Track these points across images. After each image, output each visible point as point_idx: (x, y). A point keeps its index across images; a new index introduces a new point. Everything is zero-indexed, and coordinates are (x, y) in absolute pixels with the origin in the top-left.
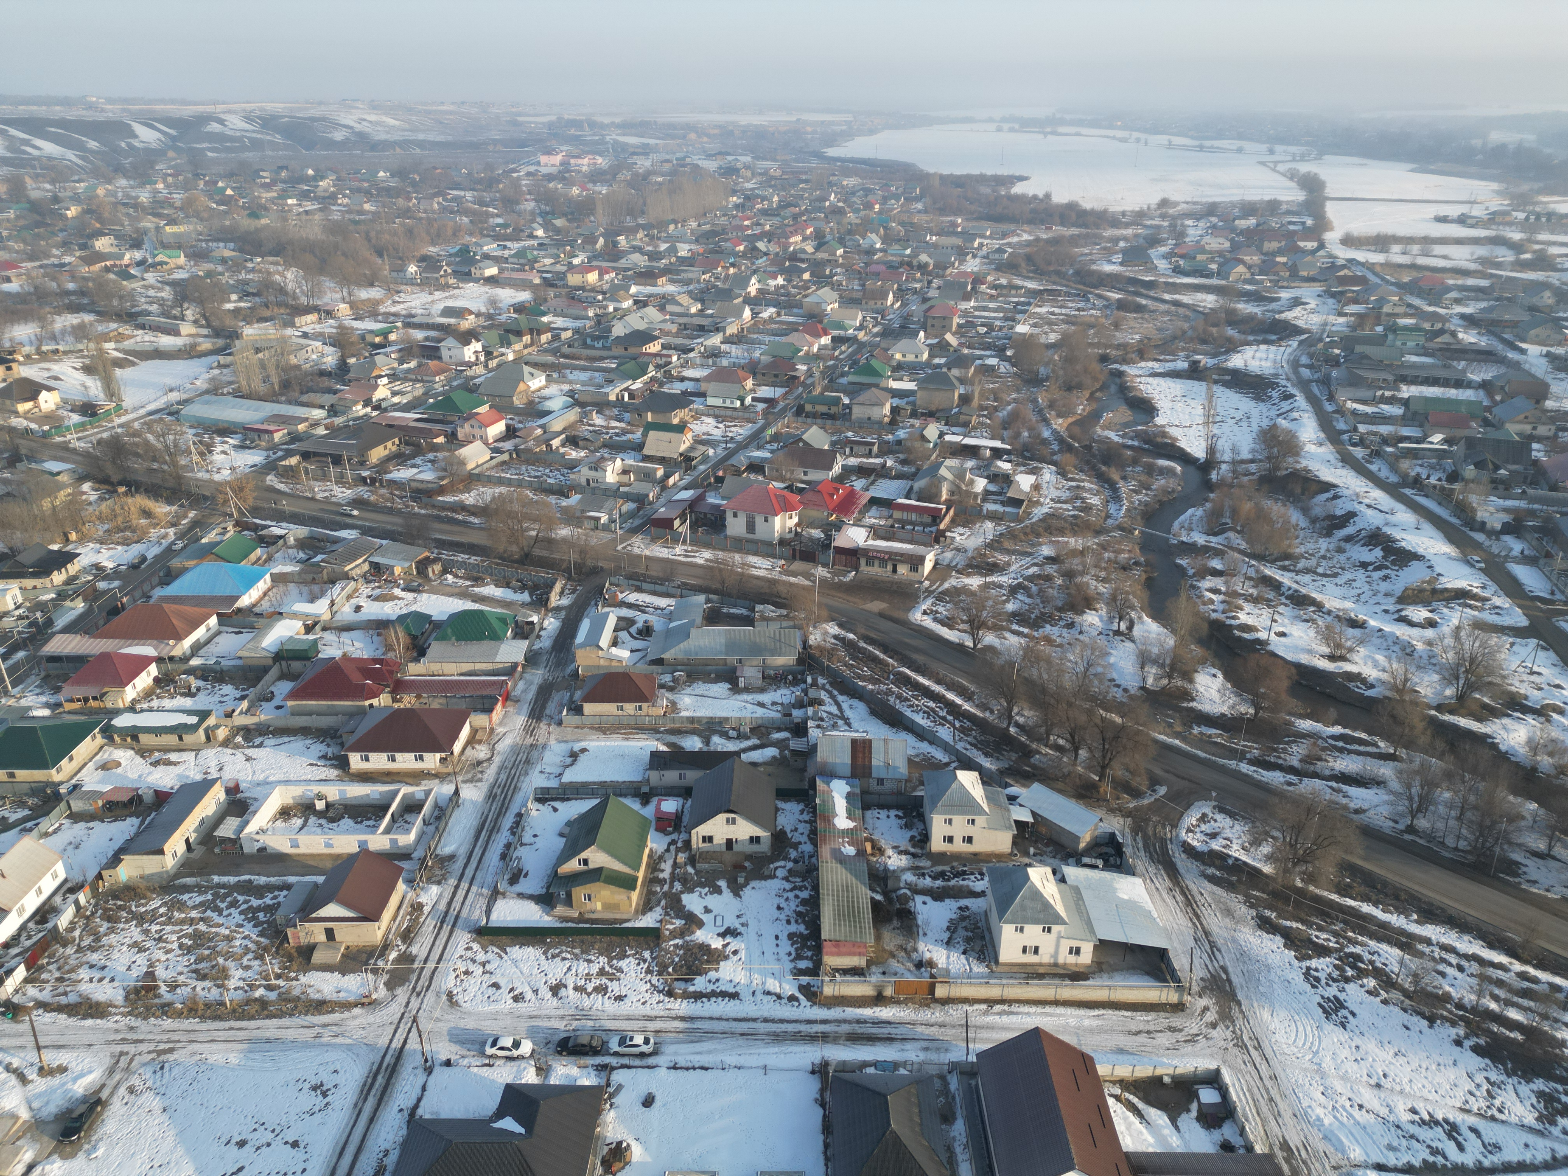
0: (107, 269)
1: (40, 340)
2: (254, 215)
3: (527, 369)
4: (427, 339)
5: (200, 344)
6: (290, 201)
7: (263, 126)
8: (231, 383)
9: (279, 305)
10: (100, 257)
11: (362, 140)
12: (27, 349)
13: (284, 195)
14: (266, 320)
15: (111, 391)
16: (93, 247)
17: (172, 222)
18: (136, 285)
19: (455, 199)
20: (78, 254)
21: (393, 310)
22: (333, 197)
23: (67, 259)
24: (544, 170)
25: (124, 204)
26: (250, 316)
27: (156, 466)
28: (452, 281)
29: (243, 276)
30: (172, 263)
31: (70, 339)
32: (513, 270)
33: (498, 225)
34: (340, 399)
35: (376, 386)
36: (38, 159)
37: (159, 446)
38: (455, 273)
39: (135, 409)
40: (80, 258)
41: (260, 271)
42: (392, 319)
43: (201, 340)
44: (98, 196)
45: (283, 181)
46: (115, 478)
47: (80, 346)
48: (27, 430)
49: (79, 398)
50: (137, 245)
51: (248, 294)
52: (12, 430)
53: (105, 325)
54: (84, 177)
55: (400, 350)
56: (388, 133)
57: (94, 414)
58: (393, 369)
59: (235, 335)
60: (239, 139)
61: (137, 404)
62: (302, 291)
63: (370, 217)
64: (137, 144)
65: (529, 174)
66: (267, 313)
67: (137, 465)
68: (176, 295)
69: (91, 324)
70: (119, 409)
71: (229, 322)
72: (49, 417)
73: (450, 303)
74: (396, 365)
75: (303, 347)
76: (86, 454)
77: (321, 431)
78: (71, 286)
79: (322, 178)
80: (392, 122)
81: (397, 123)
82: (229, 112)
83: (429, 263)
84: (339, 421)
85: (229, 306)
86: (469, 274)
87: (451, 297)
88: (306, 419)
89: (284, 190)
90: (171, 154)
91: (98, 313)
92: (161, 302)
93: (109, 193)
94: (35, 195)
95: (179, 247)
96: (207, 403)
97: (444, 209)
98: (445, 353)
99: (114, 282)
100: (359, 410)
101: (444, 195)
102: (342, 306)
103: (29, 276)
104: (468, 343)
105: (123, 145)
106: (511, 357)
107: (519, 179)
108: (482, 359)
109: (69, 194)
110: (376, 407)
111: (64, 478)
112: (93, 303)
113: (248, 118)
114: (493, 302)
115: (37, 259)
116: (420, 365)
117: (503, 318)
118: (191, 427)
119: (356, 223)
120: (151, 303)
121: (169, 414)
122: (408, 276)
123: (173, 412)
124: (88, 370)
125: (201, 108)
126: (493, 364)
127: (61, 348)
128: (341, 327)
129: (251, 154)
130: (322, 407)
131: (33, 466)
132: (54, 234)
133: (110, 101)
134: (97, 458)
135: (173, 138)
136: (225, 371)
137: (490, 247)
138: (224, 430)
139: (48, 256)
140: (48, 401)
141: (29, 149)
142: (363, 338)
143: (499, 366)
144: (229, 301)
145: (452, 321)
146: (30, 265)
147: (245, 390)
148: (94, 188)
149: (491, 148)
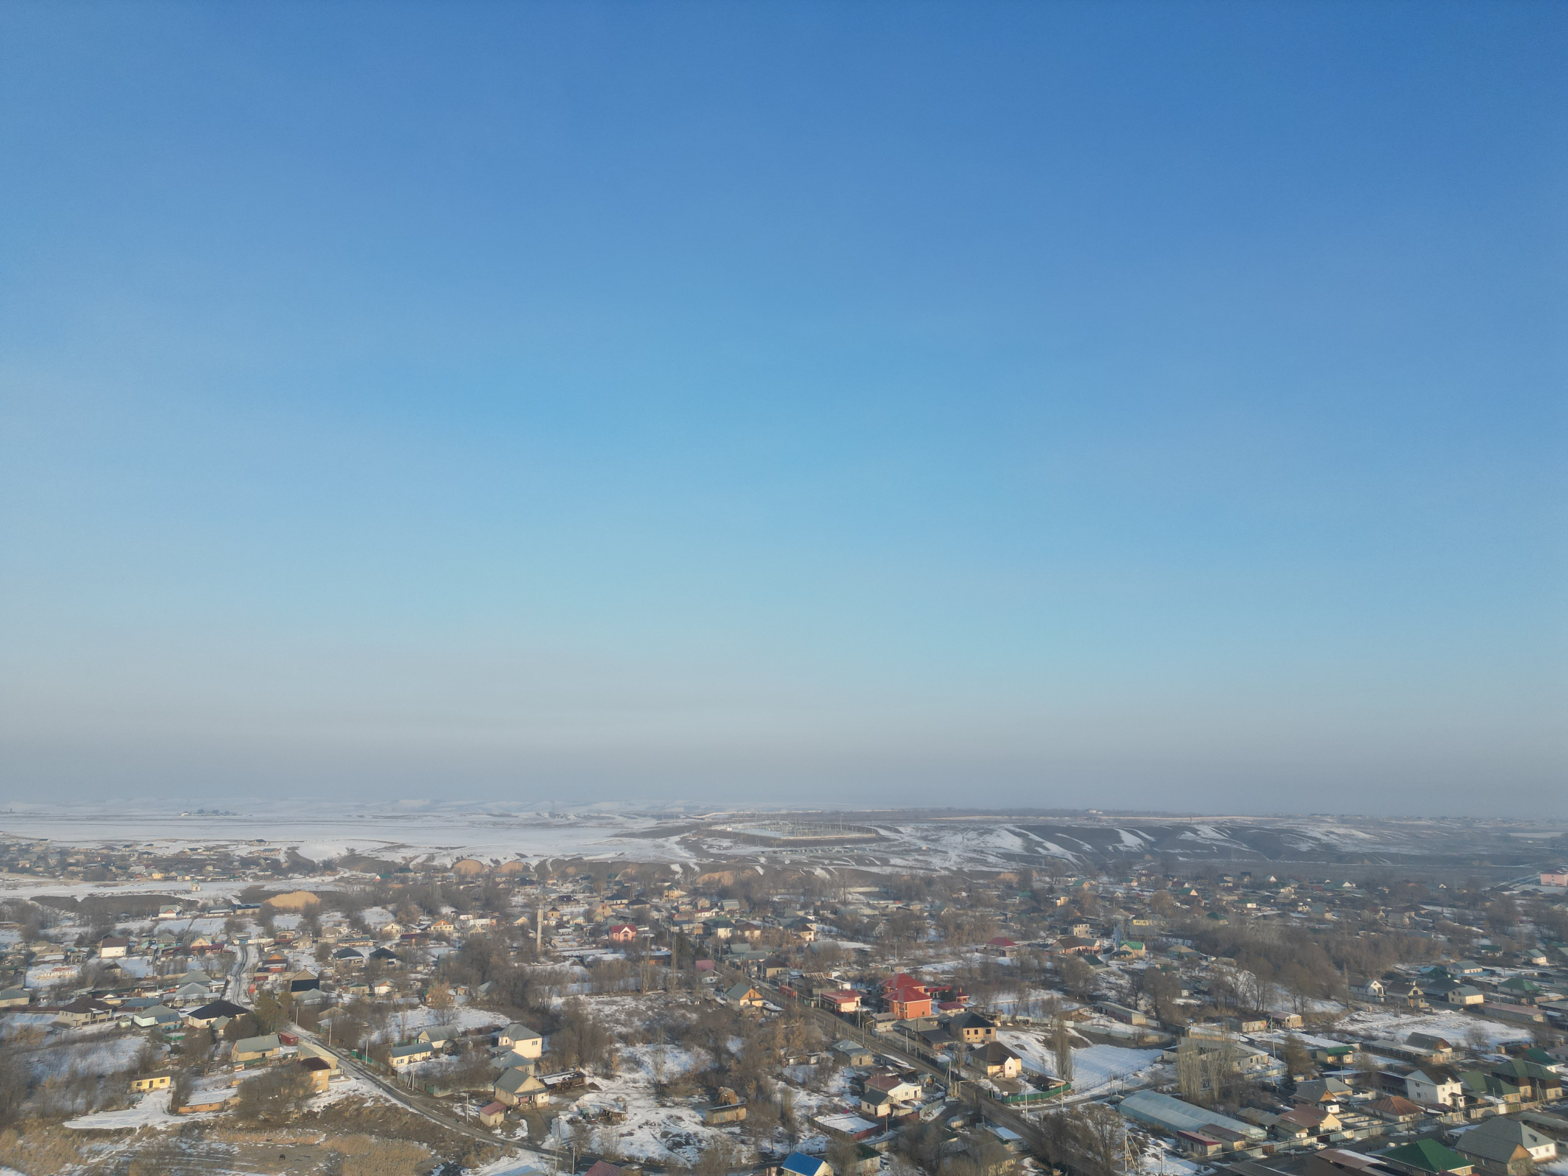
0: (1079, 953)
1: (1016, 1010)
2: (1214, 916)
3: (1526, 1130)
4: (1389, 1067)
5: (1147, 1035)
6: (1249, 905)
7: (1231, 836)
8: (1171, 1081)
9: (1228, 1006)
10: (1076, 941)
11: (1328, 851)
12: (1005, 1017)
13: (1244, 900)
14: (1213, 1020)
15: (1064, 1070)
16: (1072, 932)
17: (1140, 916)
18: (1101, 970)
19: (1430, 915)
20: (1059, 937)
21: (1351, 1028)
22: (1294, 904)
23: (1050, 941)
24: (1546, 890)
25: (1103, 898)
26: (1198, 1014)
27: (1090, 1155)
28: (1423, 1005)
29: (1196, 973)
30: (1135, 953)
31: (1039, 1012)
32: (1504, 1000)
33: (1484, 947)
34: (1283, 1121)
35: (1325, 1114)
36: (1045, 857)
37: (1096, 1134)
38: (1427, 996)
39: (1082, 1091)
40: (1060, 941)
41: (1213, 970)
42: (1348, 1038)
43: (1149, 1031)
44: (1083, 889)
45: (1245, 886)
46: (1053, 1159)
47: (1046, 1021)
48: (991, 1092)
49: (1037, 1070)
50: (1107, 934)
51: (1199, 992)
52: (979, 1089)
53: (1069, 1003)
54: (1076, 873)
55: (1356, 1076)
56: (1356, 845)
57: (1046, 1089)
58: (1346, 1096)
59: (1181, 1031)
60: (1209, 847)
61: (1084, 1086)
62: (1253, 996)
63: (1331, 926)
64: (1121, 848)
65: (1525, 893)
66: (1215, 1014)
67: (1073, 1149)
68: (1133, 984)
69: (1058, 1001)
70: (1068, 1089)
71: (1178, 1017)
72: (1010, 1084)
73: (1420, 1030)
74: (1350, 1093)
75: (1248, 1055)
76: (1032, 1128)
77: (1258, 1154)
78: (1048, 964)
79: (1284, 885)
80: (1362, 835)
81: (1367, 836)
82: (1203, 823)
83: (1395, 982)
84: (1279, 1146)
85: (1180, 1001)
86: (1445, 999)
87: (1422, 1023)
88: (1243, 1137)
89: (1244, 895)
90: (1148, 857)
91: (1066, 992)
92: (1119, 988)
93: (1094, 888)
94: (1037, 885)
95: (1142, 940)
96: (1146, 1098)
97: (1415, 925)
98: (1412, 1089)
99: (1083, 965)
100: (1303, 1138)
101: (1416, 909)
102: (1293, 1016)
103: (1018, 951)
104: (1443, 1081)
105: (1110, 848)
106: (1502, 1110)
107: (1511, 897)
108: (1462, 1104)
109: (1062, 886)
110: (1324, 1139)
111: (1011, 1148)
112: (1063, 982)
113: (1219, 829)
114: (1477, 1036)
115: (1028, 939)
116: (1379, 1098)
117: (1491, 1057)
118: (1128, 1120)
119: (1315, 931)
120: (1111, 989)
121: (1111, 1102)
122: (1371, 993)
123: (1113, 1100)
124: (1048, 1044)
125: (1178, 820)
126: (1477, 1114)
127: (1031, 1019)
128: (1290, 1039)
129: (1217, 860)
130: (1261, 1126)
131: (989, 1129)
132: (1044, 919)
133: (1106, 813)
134: (1041, 1133)
135: (1152, 844)
136: (1168, 1067)
137: (1472, 971)
138: (1159, 1131)
139: (1036, 937)
140: (1012, 1067)
141: (1040, 850)
142: (1313, 1054)
143: (1486, 1118)
144: (1181, 997)
145: (1422, 1051)
146: (1021, 943)
147: (1184, 1092)
148: (1079, 883)
149: (1476, 863)
